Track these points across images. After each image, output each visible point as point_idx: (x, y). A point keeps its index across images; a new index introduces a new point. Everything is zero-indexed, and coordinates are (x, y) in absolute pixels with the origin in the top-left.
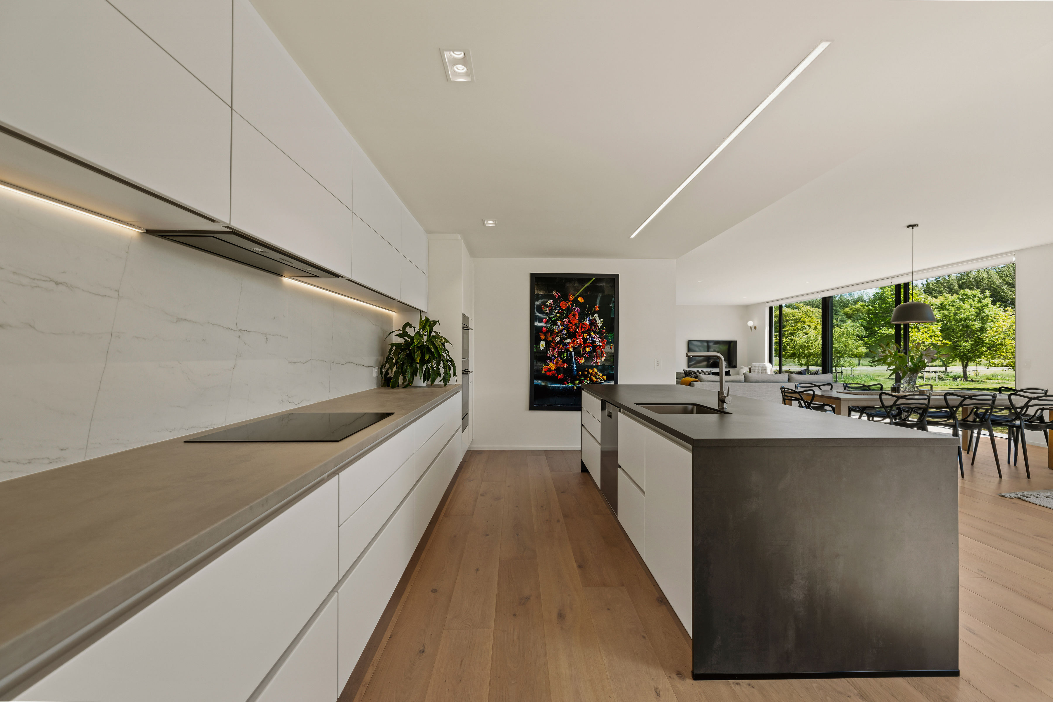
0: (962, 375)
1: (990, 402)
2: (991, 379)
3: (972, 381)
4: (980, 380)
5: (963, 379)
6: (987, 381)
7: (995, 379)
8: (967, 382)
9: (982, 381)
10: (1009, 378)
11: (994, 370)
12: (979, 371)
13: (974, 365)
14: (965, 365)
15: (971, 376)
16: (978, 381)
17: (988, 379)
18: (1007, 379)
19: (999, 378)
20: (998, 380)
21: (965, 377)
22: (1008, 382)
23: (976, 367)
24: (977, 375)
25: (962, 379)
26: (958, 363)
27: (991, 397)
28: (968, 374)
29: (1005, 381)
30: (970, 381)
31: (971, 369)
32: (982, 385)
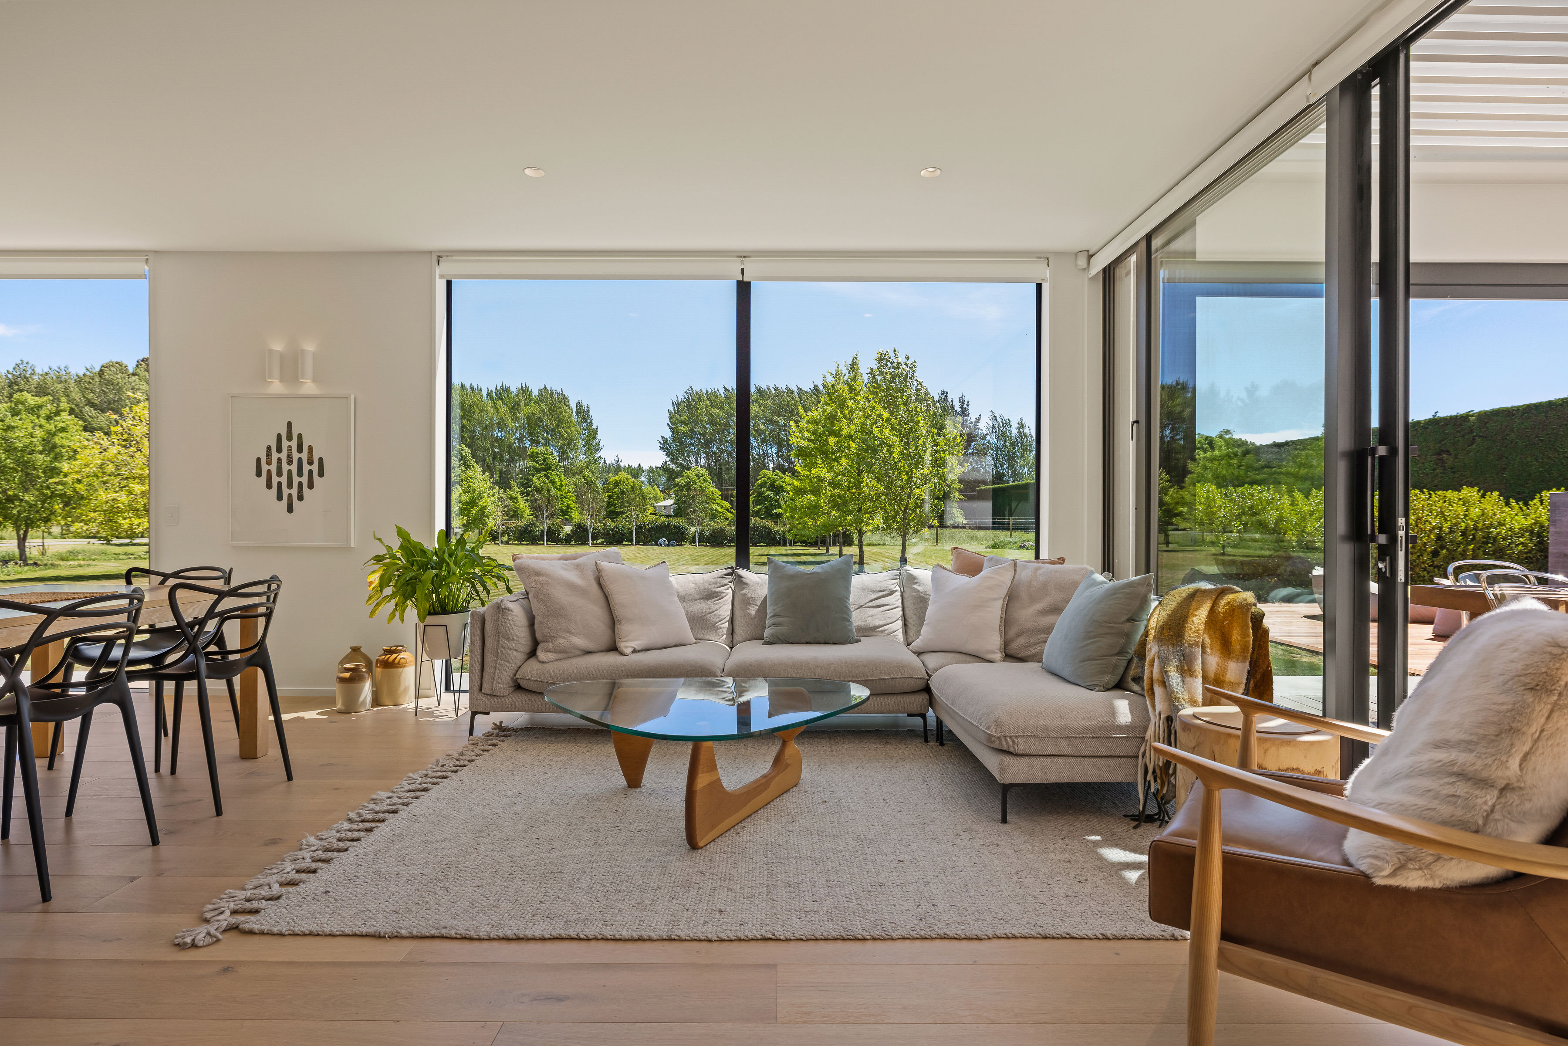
0: (17, 552)
1: (123, 618)
2: (68, 560)
3: (35, 564)
4: (50, 562)
5: (19, 562)
6: (62, 563)
7: (73, 560)
8: (26, 568)
9: (52, 565)
10: (96, 557)
11: (71, 544)
12: (46, 547)
13: (37, 538)
14: (22, 536)
15: (31, 556)
16: (46, 565)
17: (63, 559)
18: (93, 558)
19: (80, 557)
20: (80, 562)
21: (23, 558)
22: (94, 563)
23: (41, 541)
24: (43, 554)
25: (16, 563)
26: (10, 531)
27: (125, 602)
28: (27, 553)
29: (91, 562)
30: (31, 564)
31: (32, 544)
32: (52, 570)
